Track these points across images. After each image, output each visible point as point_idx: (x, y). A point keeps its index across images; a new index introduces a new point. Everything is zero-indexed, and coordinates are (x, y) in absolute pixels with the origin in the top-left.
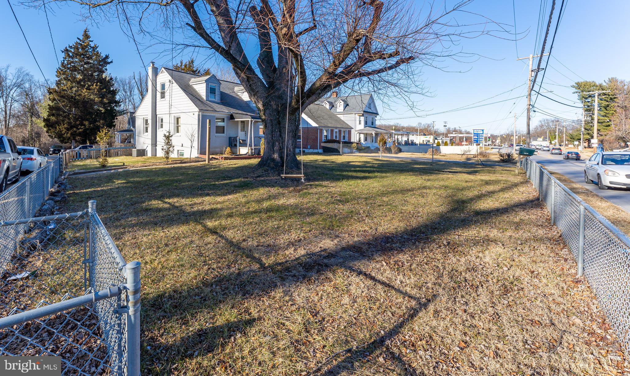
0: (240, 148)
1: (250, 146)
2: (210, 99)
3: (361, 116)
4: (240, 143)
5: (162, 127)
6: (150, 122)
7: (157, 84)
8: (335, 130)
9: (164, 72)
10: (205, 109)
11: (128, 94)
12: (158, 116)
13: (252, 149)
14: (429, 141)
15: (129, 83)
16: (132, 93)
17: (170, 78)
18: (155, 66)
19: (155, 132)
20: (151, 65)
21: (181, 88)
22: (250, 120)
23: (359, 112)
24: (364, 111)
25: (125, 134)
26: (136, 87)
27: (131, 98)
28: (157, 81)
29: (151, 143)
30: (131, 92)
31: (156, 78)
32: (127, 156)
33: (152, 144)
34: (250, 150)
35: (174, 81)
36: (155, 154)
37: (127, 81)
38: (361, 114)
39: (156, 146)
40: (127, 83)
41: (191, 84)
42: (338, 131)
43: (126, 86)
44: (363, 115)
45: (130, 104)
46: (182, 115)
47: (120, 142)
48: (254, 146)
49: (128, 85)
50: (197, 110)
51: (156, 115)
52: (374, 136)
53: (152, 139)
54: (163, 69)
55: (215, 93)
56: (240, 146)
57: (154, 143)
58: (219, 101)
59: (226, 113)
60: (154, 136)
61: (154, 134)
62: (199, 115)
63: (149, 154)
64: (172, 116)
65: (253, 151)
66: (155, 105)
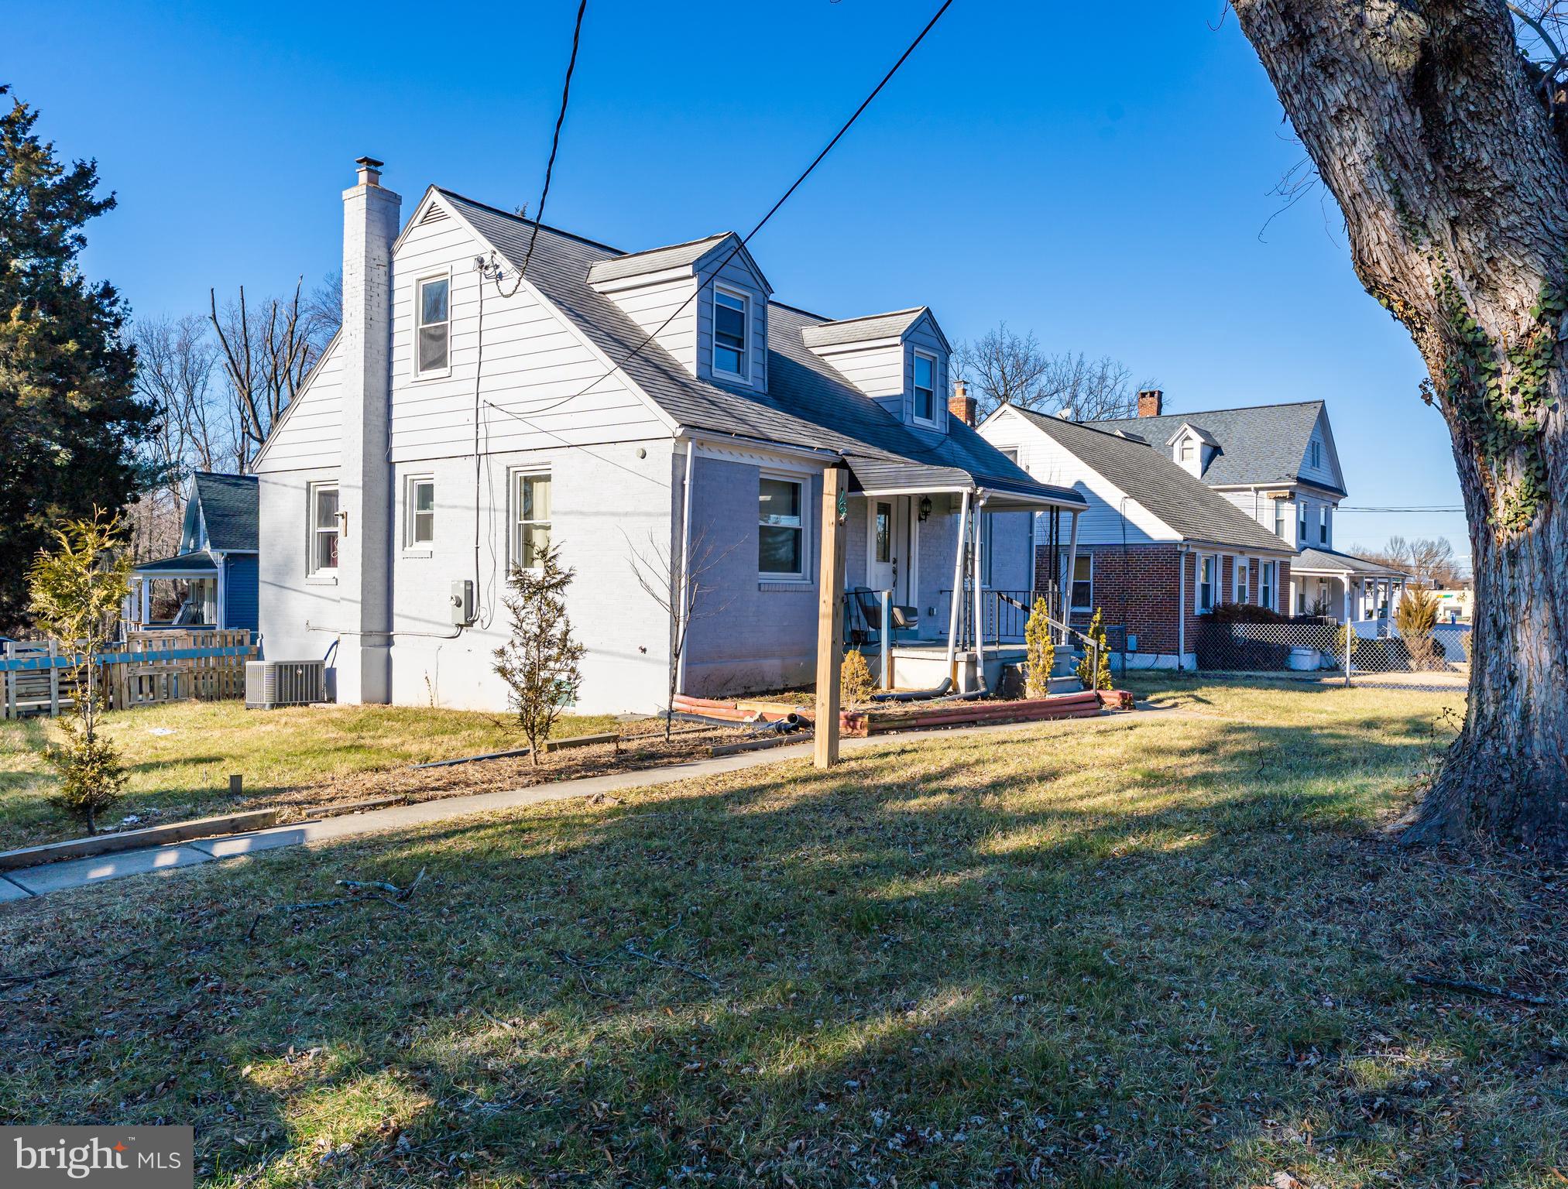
0: (896, 652)
1: (966, 642)
2: (718, 373)
3: (1284, 499)
4: (893, 624)
5: (424, 530)
6: (351, 502)
7: (397, 283)
8: (1241, 561)
9: (445, 217)
10: (710, 423)
11: (180, 397)
12: (400, 471)
13: (972, 662)
14: (1458, 612)
15: (185, 348)
16: (197, 392)
17: (483, 246)
18: (383, 183)
19: (380, 560)
20: (363, 177)
21: (559, 303)
22: (966, 491)
23: (1279, 479)
24: (1299, 479)
25: (165, 580)
26: (224, 358)
27: (193, 418)
28: (397, 268)
29: (357, 627)
30: (190, 390)
31: (391, 254)
32: (210, 698)
33: (366, 634)
34: (962, 668)
35: (506, 265)
36: (379, 691)
37: (174, 340)
38: (1286, 493)
39: (389, 642)
40: (173, 347)
41: (597, 288)
42: (1247, 565)
43: (166, 362)
44: (1292, 497)
45: (188, 443)
46: (561, 465)
47: (145, 620)
48: (985, 644)
49: (176, 359)
50: (669, 425)
51: (391, 466)
52: (1346, 588)
53: (364, 603)
54: (436, 197)
55: (740, 343)
56: (892, 645)
57: (378, 625)
58: (762, 388)
59: (806, 454)
60: (380, 587)
61: (379, 574)
62: (678, 459)
63: (349, 690)
64: (498, 465)
65: (979, 672)
66: (381, 405)
